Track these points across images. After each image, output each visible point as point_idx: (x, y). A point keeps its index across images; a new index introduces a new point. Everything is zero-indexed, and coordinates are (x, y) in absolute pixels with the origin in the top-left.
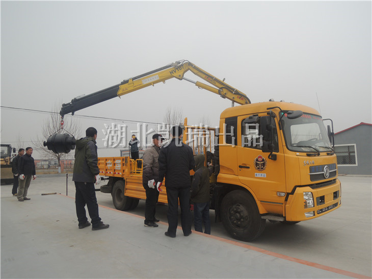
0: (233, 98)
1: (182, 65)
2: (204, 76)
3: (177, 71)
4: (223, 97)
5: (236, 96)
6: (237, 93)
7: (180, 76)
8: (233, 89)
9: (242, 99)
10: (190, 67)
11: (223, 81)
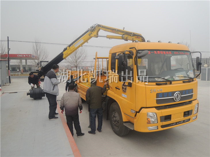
0: (133, 39)
1: (95, 28)
2: (110, 30)
3: (92, 32)
4: (126, 40)
5: (134, 37)
6: (134, 35)
7: (95, 35)
8: (131, 33)
9: (139, 38)
10: (100, 28)
11: (124, 29)
